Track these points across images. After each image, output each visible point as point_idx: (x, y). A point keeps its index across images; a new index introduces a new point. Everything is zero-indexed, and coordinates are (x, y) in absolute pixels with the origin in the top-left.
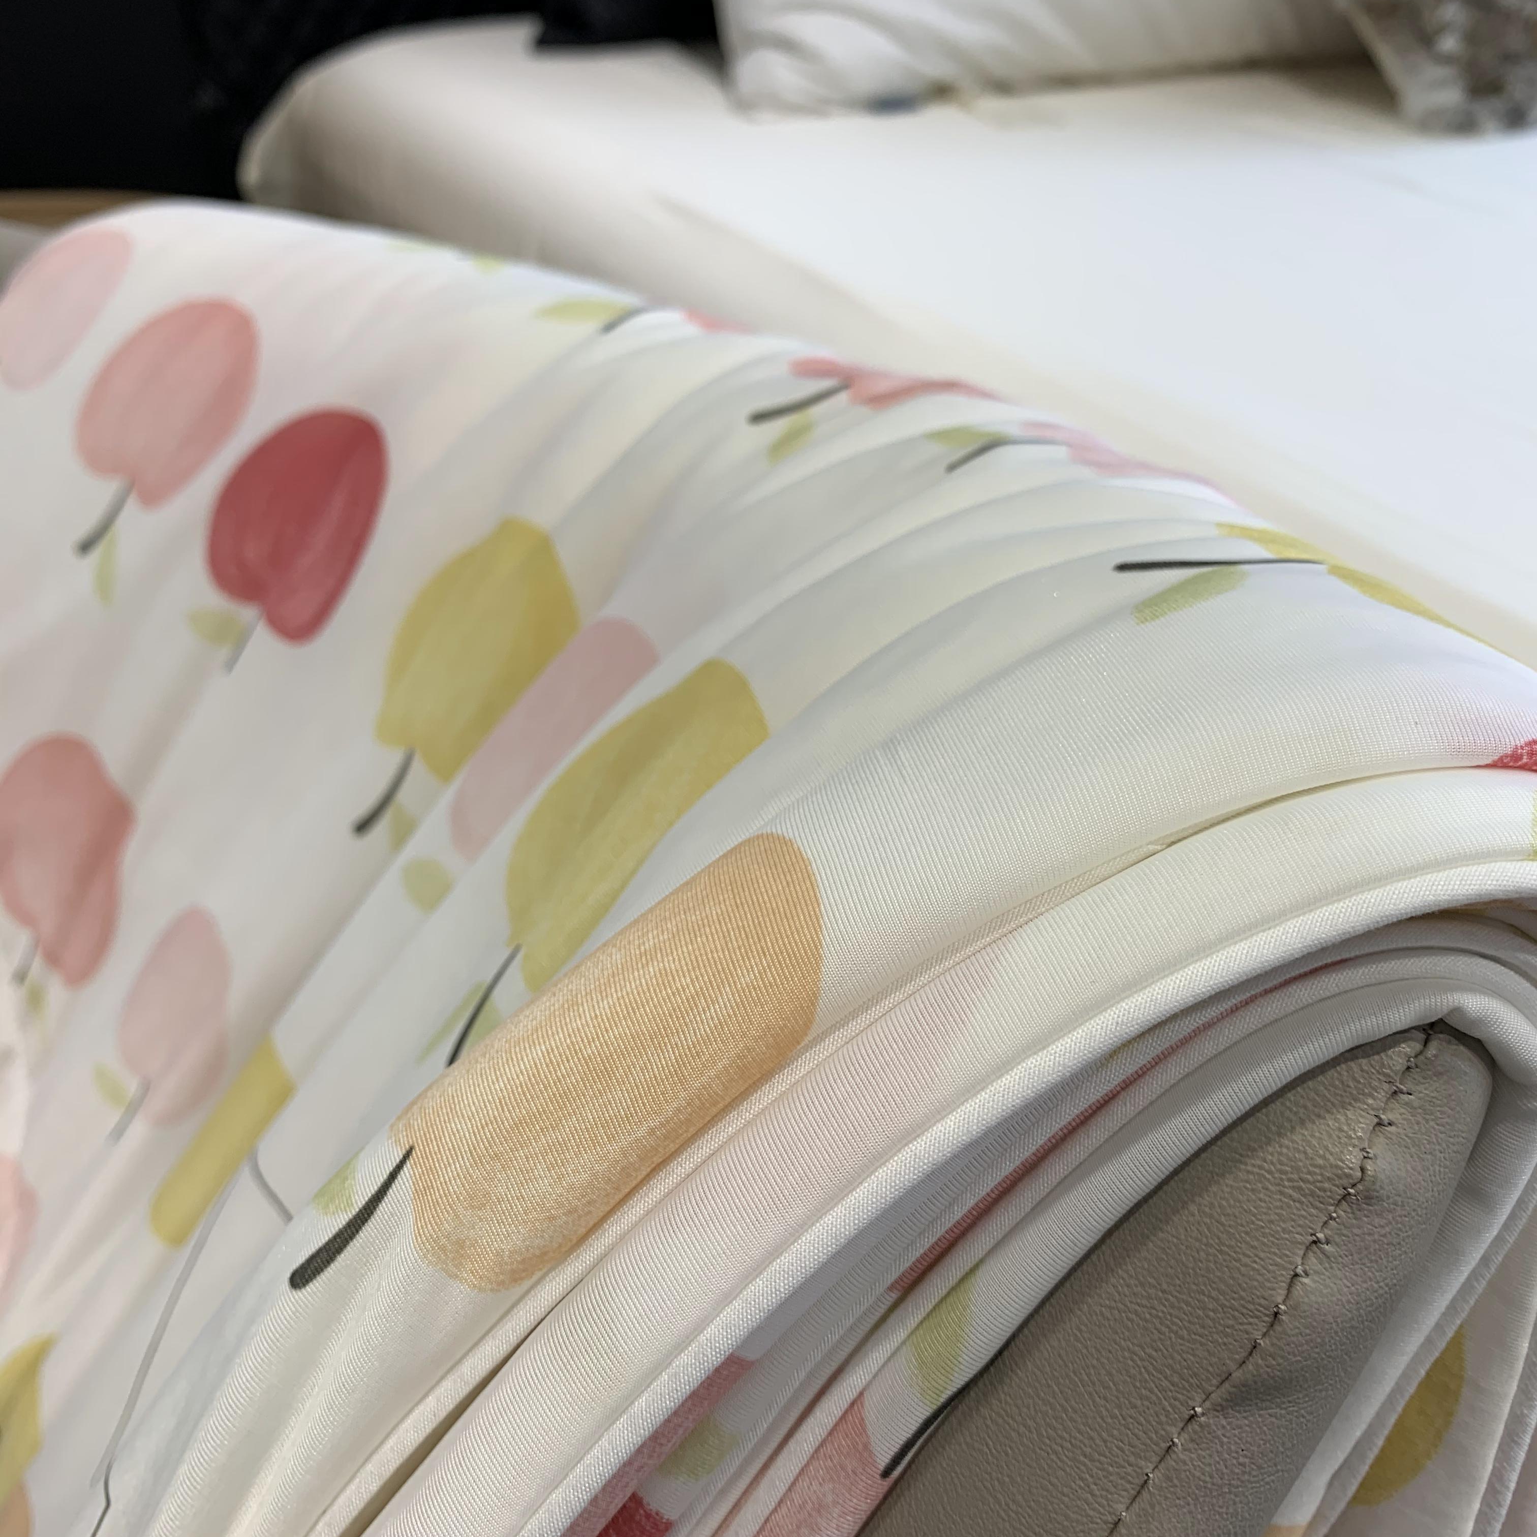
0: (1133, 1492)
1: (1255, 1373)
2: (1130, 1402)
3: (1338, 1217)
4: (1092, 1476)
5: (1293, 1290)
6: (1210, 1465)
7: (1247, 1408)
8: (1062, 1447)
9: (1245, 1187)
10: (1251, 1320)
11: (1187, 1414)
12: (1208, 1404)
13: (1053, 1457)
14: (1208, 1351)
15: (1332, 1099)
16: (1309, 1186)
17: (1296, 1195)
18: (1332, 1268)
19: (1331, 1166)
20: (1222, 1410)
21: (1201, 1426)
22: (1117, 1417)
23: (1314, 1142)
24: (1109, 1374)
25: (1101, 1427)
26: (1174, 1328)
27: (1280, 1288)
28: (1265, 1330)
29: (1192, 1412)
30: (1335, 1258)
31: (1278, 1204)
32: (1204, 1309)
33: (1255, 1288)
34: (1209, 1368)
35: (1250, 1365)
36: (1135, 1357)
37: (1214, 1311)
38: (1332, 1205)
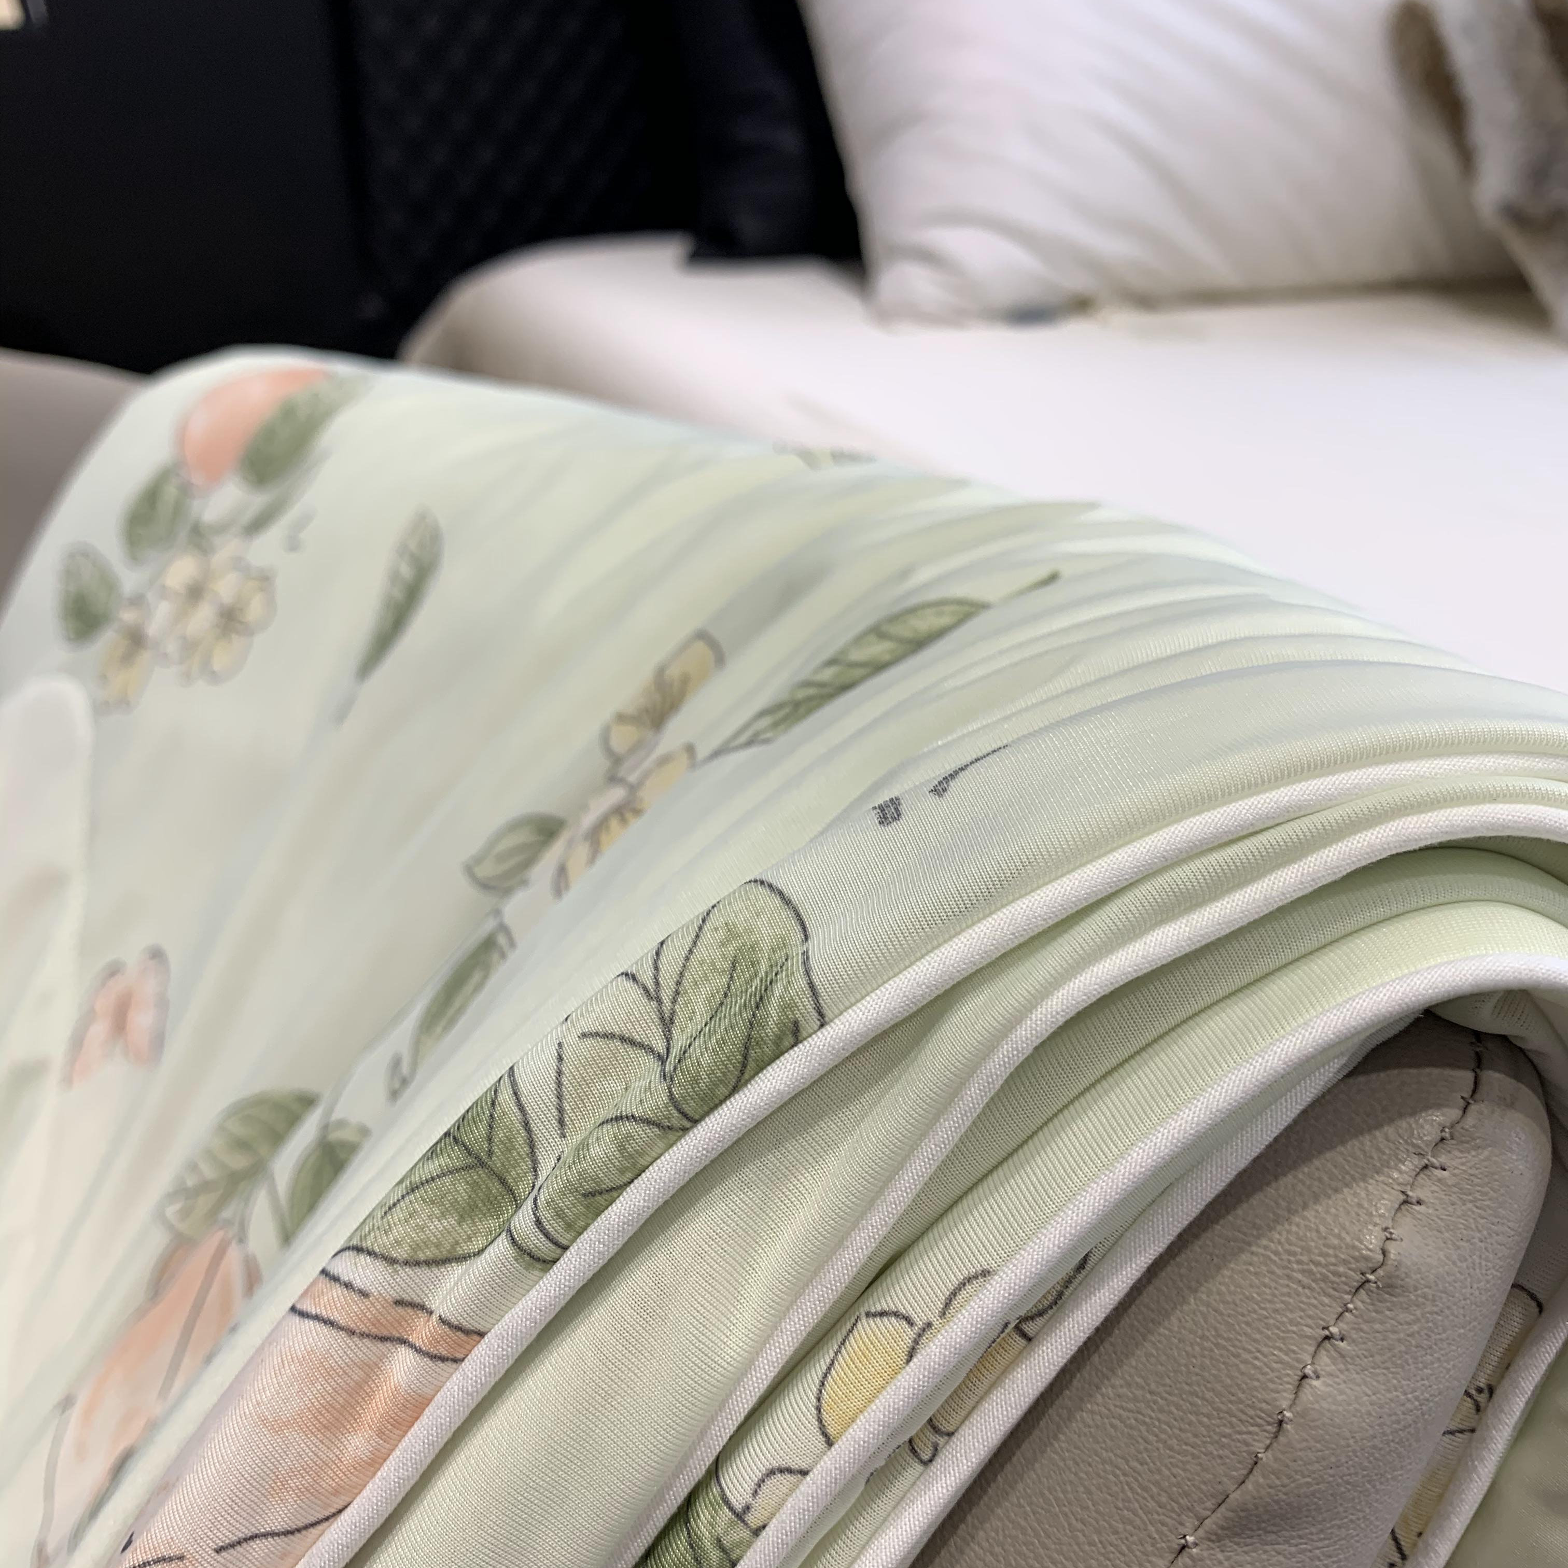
1: (1255, 1494)
2: (1110, 1526)
3: (1356, 1308)
5: (1301, 1394)
7: (1248, 1540)
9: (1248, 1270)
10: (1251, 1429)
11: (1177, 1543)
12: (1201, 1532)
14: (1200, 1464)
15: (1352, 1172)
16: (1320, 1269)
17: (1306, 1281)
18: (1348, 1370)
19: (1347, 1246)
20: (1219, 1541)
21: (1191, 1557)
22: (1095, 1545)
23: (1329, 1219)
24: (1089, 1492)
26: (1163, 1436)
27: (1285, 1391)
28: (1268, 1442)
29: (1183, 1541)
30: (1352, 1358)
31: (1285, 1290)
32: (1197, 1414)
33: (1256, 1389)
34: (1203, 1487)
35: (1249, 1485)
36: (1118, 1472)
37: (1208, 1416)
38: (1348, 1293)
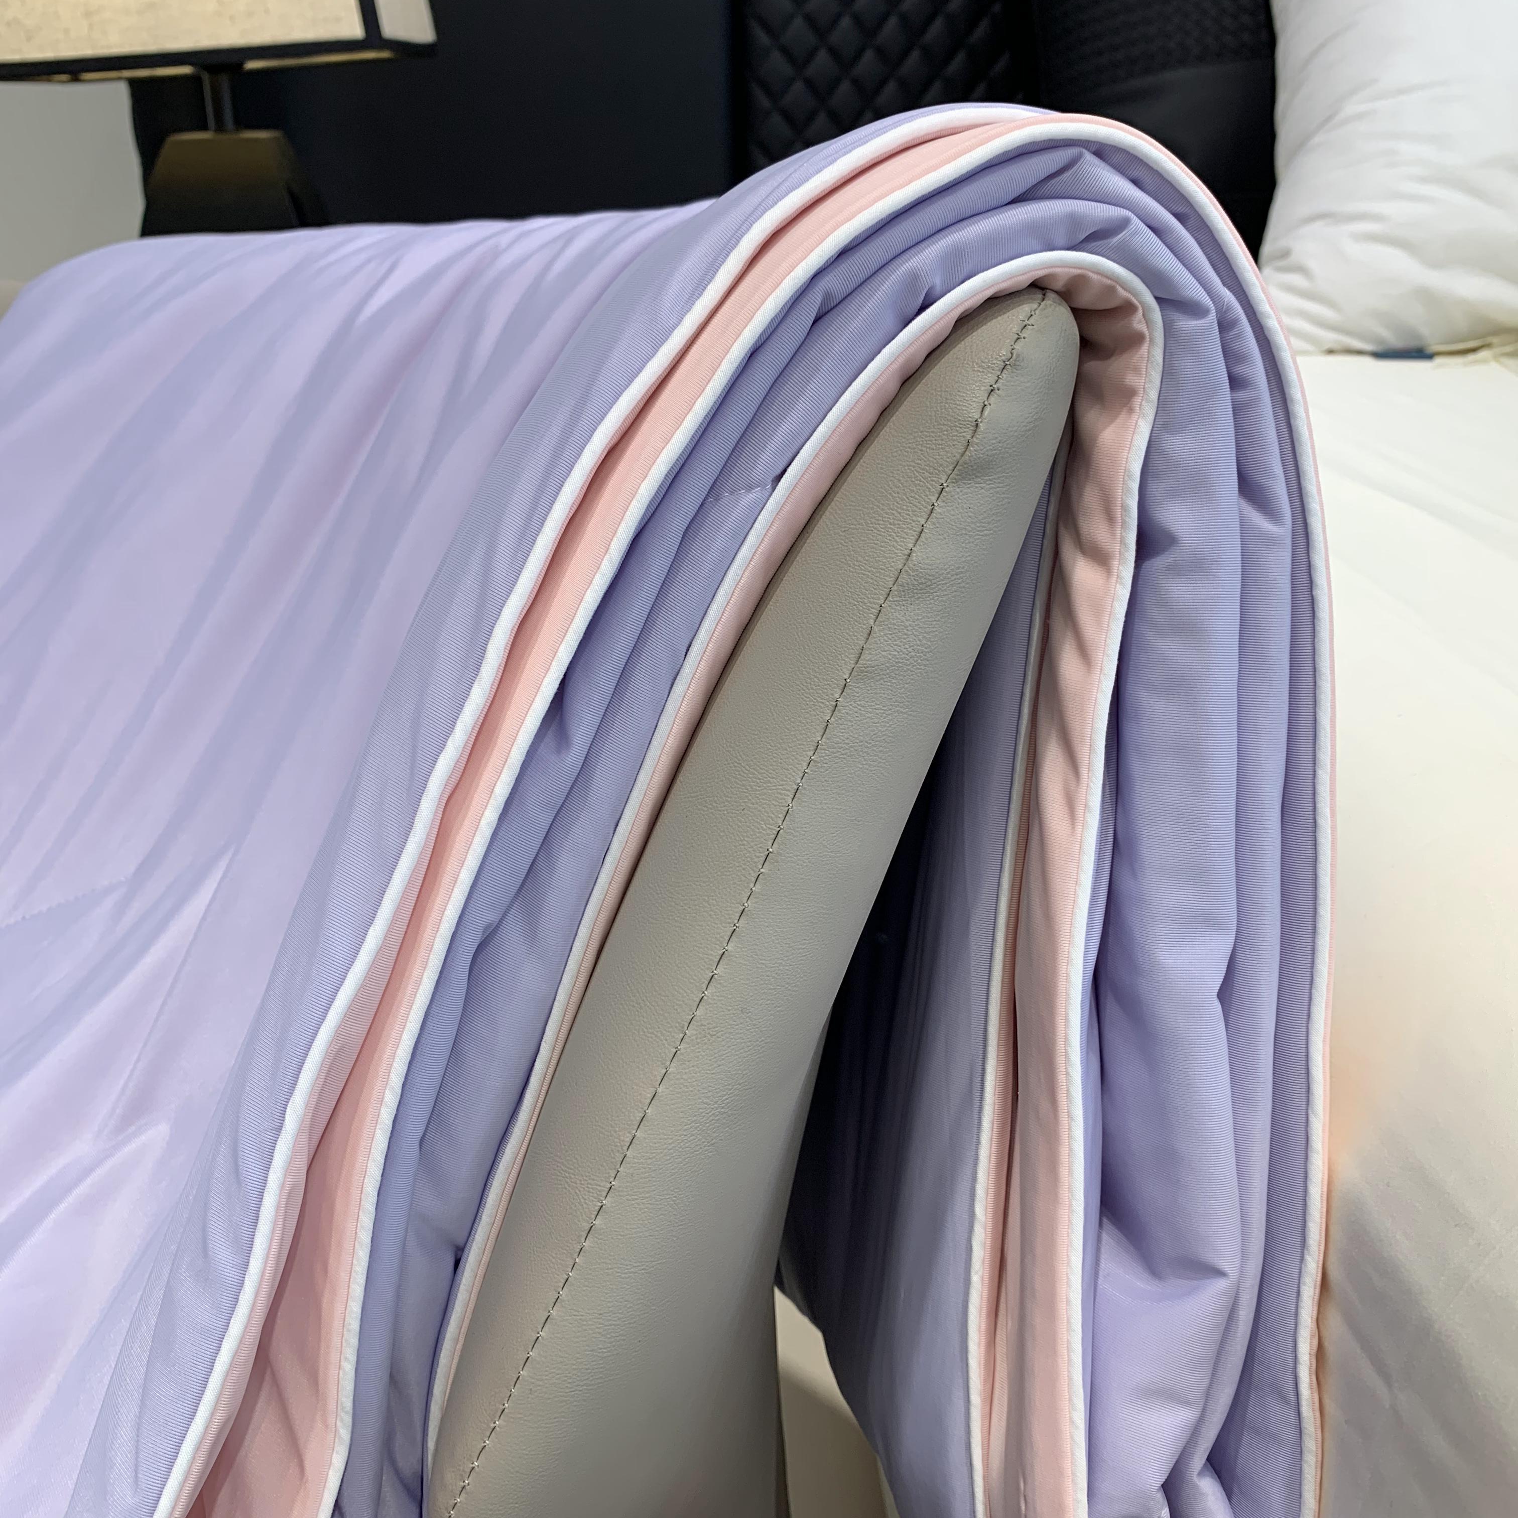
0: (917, 537)
1: (970, 457)
3: (1002, 378)
5: (984, 412)
7: (969, 482)
10: (965, 430)
11: (939, 488)
12: (949, 481)
14: (947, 452)
16: (985, 365)
18: (1002, 403)
20: (958, 484)
21: (946, 492)
22: (905, 500)
25: (896, 506)
26: (928, 446)
27: (977, 412)
28: (972, 433)
29: (942, 487)
30: (1004, 397)
33: (965, 413)
35: (967, 453)
36: (911, 468)
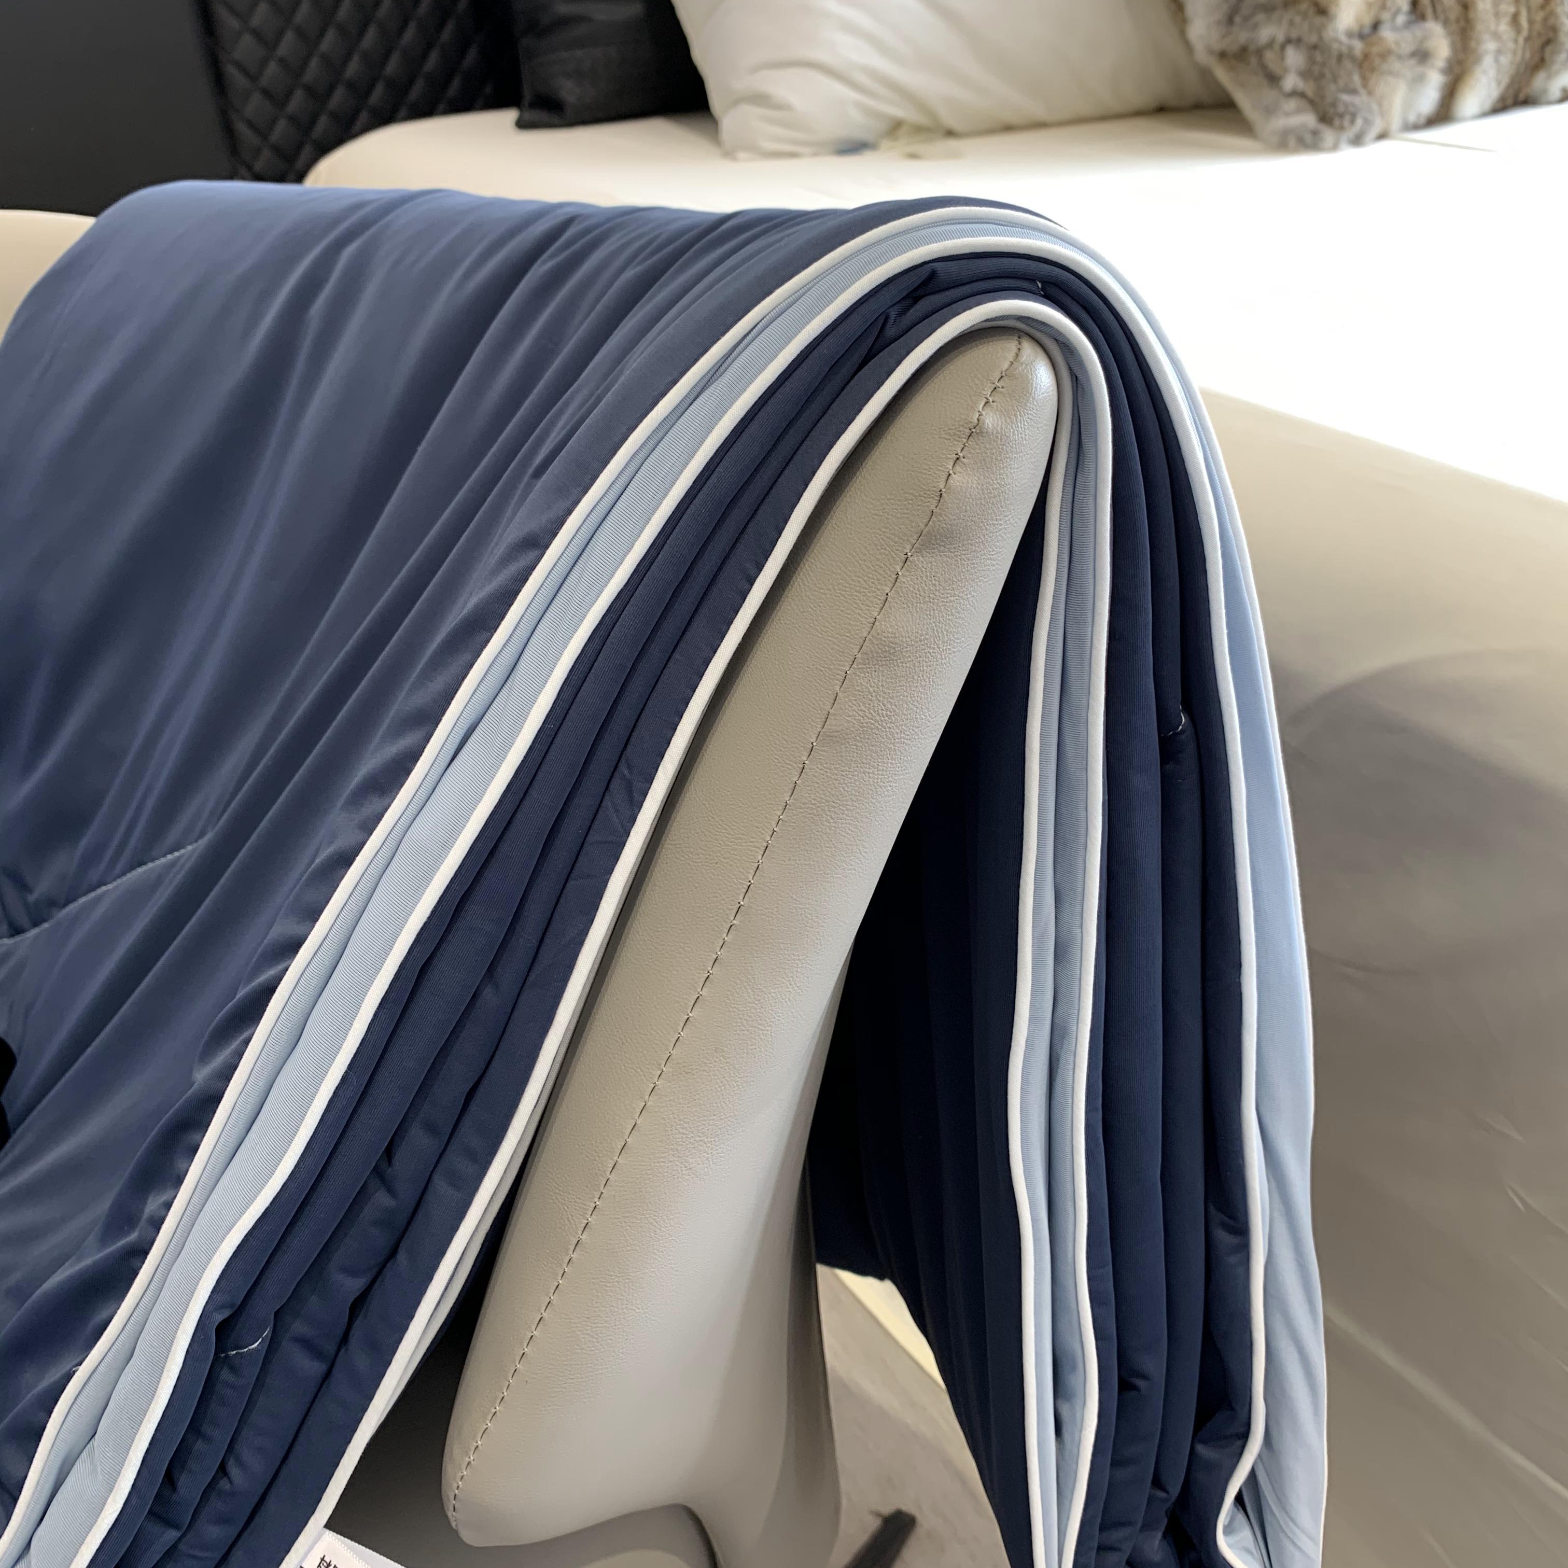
0: (881, 605)
1: (934, 526)
3: (968, 444)
4: (860, 601)
5: (948, 481)
6: (917, 584)
7: (933, 551)
8: (846, 591)
10: (930, 500)
11: (904, 557)
12: (913, 550)
13: (842, 598)
14: (911, 521)
16: (952, 431)
17: (947, 437)
18: (964, 471)
19: (963, 420)
20: (922, 554)
21: (911, 562)
22: (870, 568)
24: (866, 548)
25: (863, 574)
27: (942, 482)
29: (906, 556)
30: (969, 466)
31: (939, 443)
32: (906, 500)
33: (930, 484)
34: (912, 529)
35: (931, 523)
36: (877, 535)
37: (912, 500)
38: (965, 438)
